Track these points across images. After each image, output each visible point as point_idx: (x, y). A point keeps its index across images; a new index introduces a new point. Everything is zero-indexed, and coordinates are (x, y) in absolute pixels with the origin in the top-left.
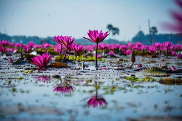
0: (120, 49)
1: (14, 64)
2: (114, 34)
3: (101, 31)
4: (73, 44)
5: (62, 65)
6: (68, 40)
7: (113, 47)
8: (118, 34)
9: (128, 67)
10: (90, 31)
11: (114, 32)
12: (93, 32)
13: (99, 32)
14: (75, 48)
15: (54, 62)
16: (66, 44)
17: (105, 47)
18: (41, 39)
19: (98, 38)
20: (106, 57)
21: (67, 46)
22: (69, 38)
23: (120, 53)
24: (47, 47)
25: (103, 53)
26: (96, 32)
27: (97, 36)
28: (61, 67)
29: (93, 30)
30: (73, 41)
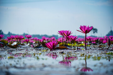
0: (99, 40)
1: (35, 48)
2: (94, 32)
3: (88, 26)
4: (70, 35)
5: (64, 47)
6: (67, 33)
7: (95, 39)
8: (97, 32)
9: (106, 49)
10: (81, 26)
11: (94, 31)
12: (83, 27)
13: (87, 27)
14: (71, 38)
15: (59, 46)
16: (66, 35)
17: (90, 39)
18: (49, 36)
19: (86, 30)
20: (90, 45)
21: (67, 36)
22: (68, 32)
23: (99, 43)
24: (53, 39)
25: (88, 43)
26: (85, 27)
27: (86, 29)
28: (64, 49)
29: (83, 26)
30: (70, 33)
